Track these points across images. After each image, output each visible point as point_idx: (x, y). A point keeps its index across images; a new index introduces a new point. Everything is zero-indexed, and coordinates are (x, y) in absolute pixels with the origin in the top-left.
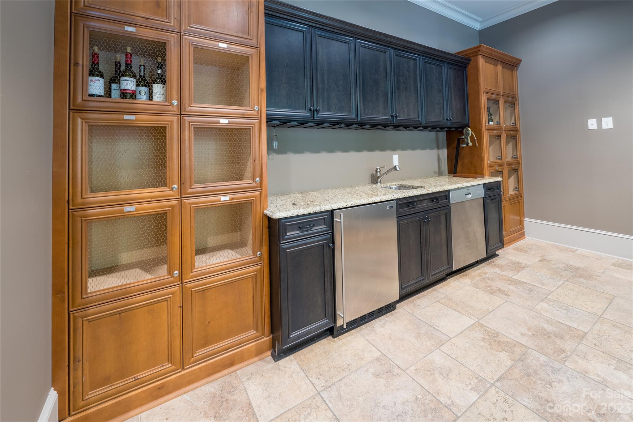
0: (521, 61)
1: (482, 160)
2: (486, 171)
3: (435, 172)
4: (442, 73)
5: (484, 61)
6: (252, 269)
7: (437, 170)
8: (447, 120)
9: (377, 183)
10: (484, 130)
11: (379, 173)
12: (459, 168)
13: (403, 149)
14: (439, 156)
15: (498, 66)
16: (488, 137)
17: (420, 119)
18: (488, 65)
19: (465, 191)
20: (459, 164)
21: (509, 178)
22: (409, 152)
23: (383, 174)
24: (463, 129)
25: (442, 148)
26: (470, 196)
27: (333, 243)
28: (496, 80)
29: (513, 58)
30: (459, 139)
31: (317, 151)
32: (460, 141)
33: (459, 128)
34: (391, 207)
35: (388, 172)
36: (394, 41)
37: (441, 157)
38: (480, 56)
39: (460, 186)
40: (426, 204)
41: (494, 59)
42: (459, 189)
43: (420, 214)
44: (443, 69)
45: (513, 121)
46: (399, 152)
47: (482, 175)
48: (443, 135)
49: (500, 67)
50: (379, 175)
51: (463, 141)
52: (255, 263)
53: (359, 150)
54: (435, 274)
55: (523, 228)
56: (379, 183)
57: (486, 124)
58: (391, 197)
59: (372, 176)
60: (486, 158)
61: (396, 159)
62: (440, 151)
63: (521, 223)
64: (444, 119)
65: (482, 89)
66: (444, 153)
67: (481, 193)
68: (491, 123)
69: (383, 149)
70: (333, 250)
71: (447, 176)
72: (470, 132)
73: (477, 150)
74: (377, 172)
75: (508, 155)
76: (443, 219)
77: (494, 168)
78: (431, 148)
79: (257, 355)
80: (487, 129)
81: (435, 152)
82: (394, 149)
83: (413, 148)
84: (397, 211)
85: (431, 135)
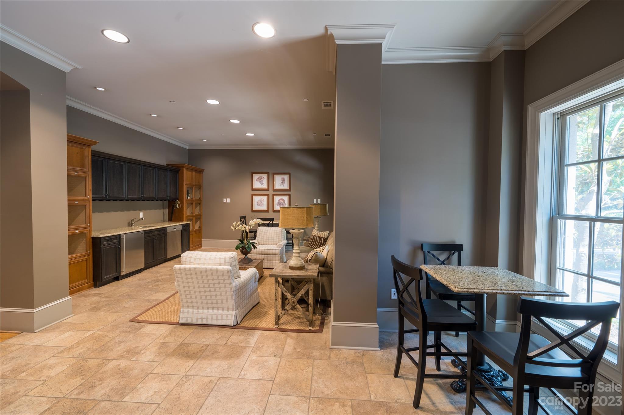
0: (204, 170)
1: (183, 215)
2: (185, 219)
3: (161, 221)
4: (166, 175)
5: (186, 171)
6: (86, 257)
7: (162, 219)
8: (168, 197)
9: (132, 226)
10: (185, 201)
11: (133, 221)
12: (173, 218)
13: (145, 210)
14: (163, 212)
15: (193, 172)
16: (186, 204)
17: (155, 197)
18: (188, 172)
19: (173, 227)
20: (173, 216)
21: (196, 223)
22: (148, 211)
23: (136, 222)
24: (176, 200)
25: (166, 209)
26: (176, 229)
27: (120, 246)
28: (192, 178)
29: (200, 169)
30: (173, 205)
31: (102, 212)
32: (174, 206)
33: (174, 200)
34: (142, 233)
35: (138, 220)
36: (144, 163)
37: (165, 213)
38: (185, 168)
39: (171, 225)
40: (156, 233)
41: (191, 170)
42: (170, 226)
43: (153, 236)
44: (167, 174)
45: (200, 197)
46: (143, 211)
47: (183, 221)
48: (166, 203)
49: (194, 173)
50: (133, 222)
51: (175, 206)
52: (88, 255)
53: (123, 210)
54: (159, 260)
55: (201, 244)
56: (133, 226)
57: (186, 198)
58: (142, 230)
59: (129, 223)
60: (185, 214)
61: (141, 215)
62: (165, 210)
63: (201, 242)
64: (166, 196)
65: (185, 183)
66: (166, 211)
67: (181, 228)
68: (189, 198)
69: (135, 210)
70: (120, 249)
71: (168, 222)
72: (178, 202)
73: (181, 210)
74: (132, 221)
75: (197, 212)
76: (163, 238)
77: (188, 218)
78: (160, 209)
79: (88, 288)
80: (186, 201)
81: (162, 211)
82: (141, 210)
83: (150, 209)
84: (145, 235)
85: (160, 203)
